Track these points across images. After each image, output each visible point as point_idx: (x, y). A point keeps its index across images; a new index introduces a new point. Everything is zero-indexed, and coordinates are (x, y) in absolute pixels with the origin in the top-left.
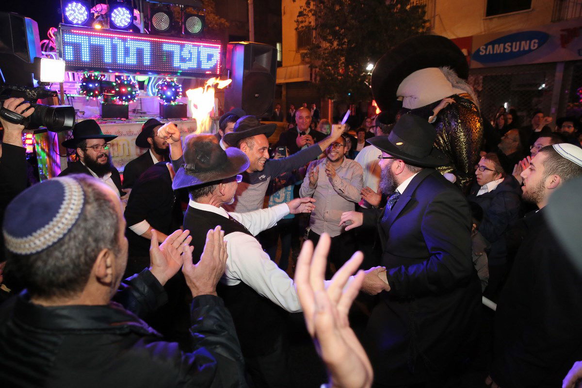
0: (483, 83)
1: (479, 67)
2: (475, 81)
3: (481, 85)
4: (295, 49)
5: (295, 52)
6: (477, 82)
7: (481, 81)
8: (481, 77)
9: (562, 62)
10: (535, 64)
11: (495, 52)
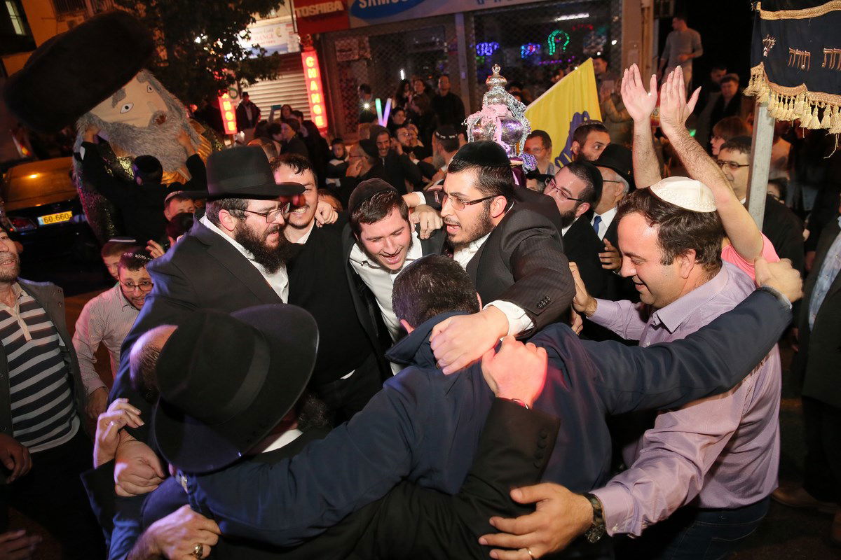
0: (370, 47)
1: (362, 26)
2: (359, 45)
3: (369, 50)
4: (53, 16)
5: (55, 21)
6: (362, 45)
7: (368, 44)
8: (367, 39)
9: (461, 13)
10: (432, 17)
11: (379, 4)
